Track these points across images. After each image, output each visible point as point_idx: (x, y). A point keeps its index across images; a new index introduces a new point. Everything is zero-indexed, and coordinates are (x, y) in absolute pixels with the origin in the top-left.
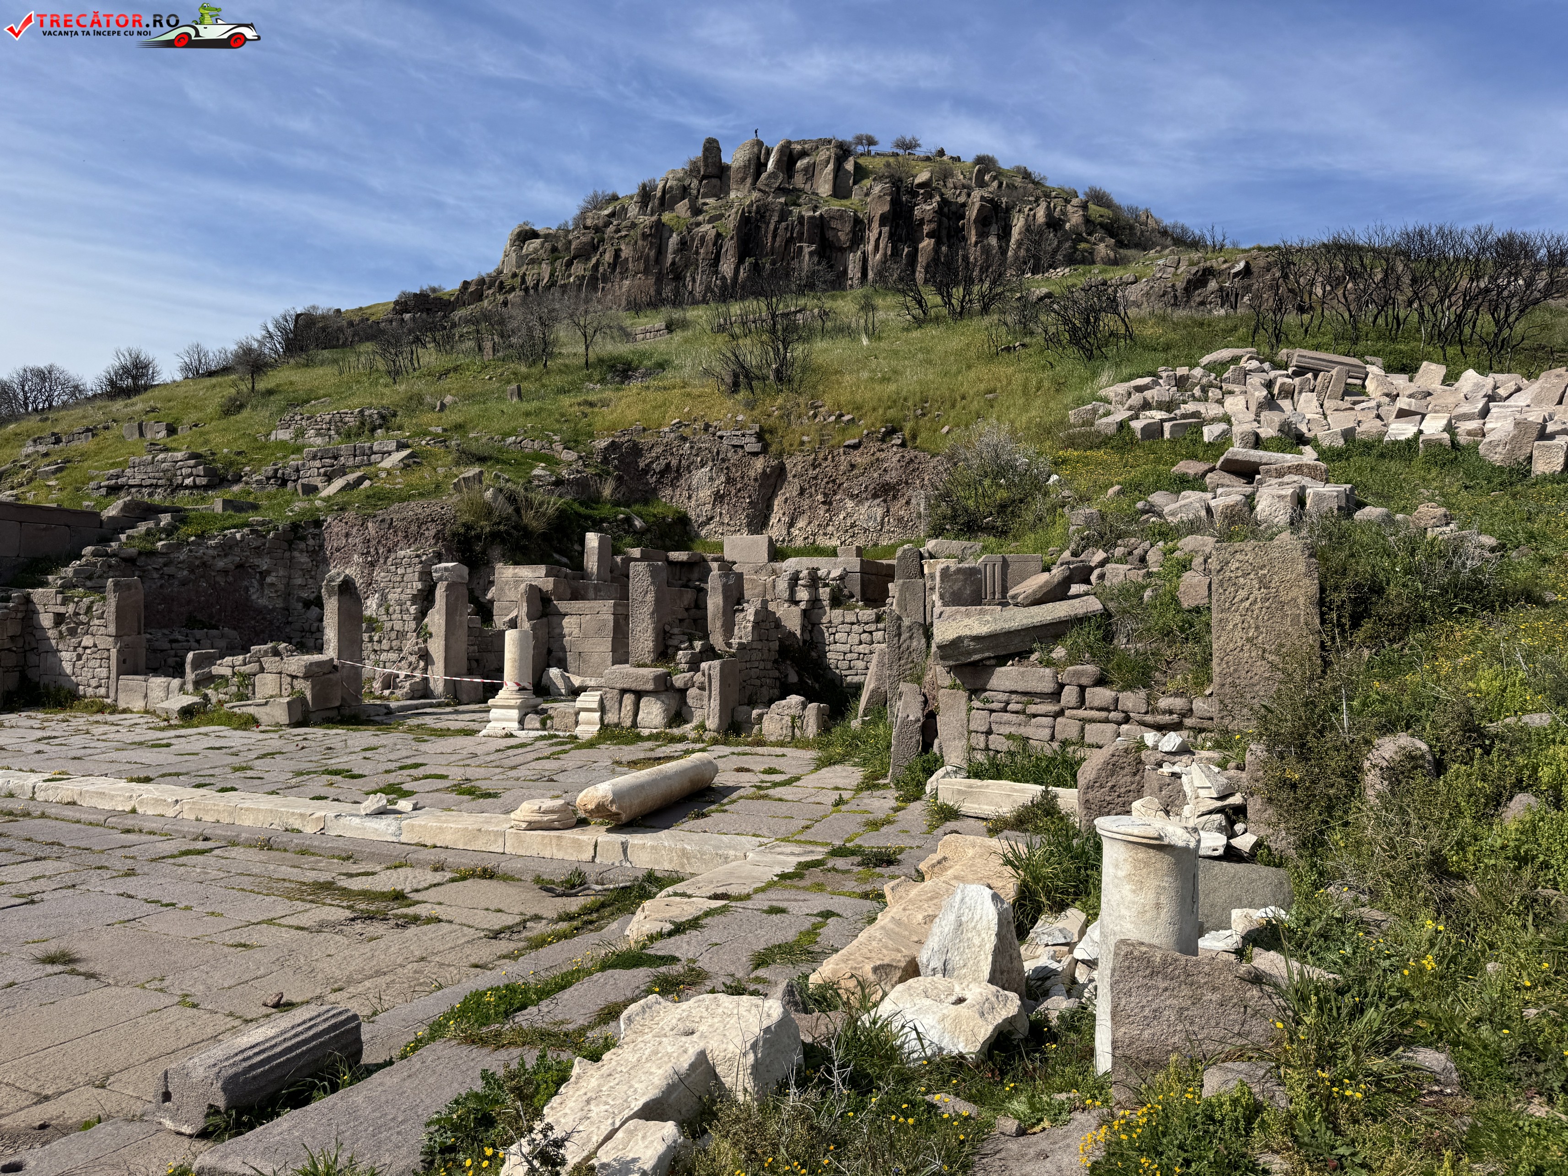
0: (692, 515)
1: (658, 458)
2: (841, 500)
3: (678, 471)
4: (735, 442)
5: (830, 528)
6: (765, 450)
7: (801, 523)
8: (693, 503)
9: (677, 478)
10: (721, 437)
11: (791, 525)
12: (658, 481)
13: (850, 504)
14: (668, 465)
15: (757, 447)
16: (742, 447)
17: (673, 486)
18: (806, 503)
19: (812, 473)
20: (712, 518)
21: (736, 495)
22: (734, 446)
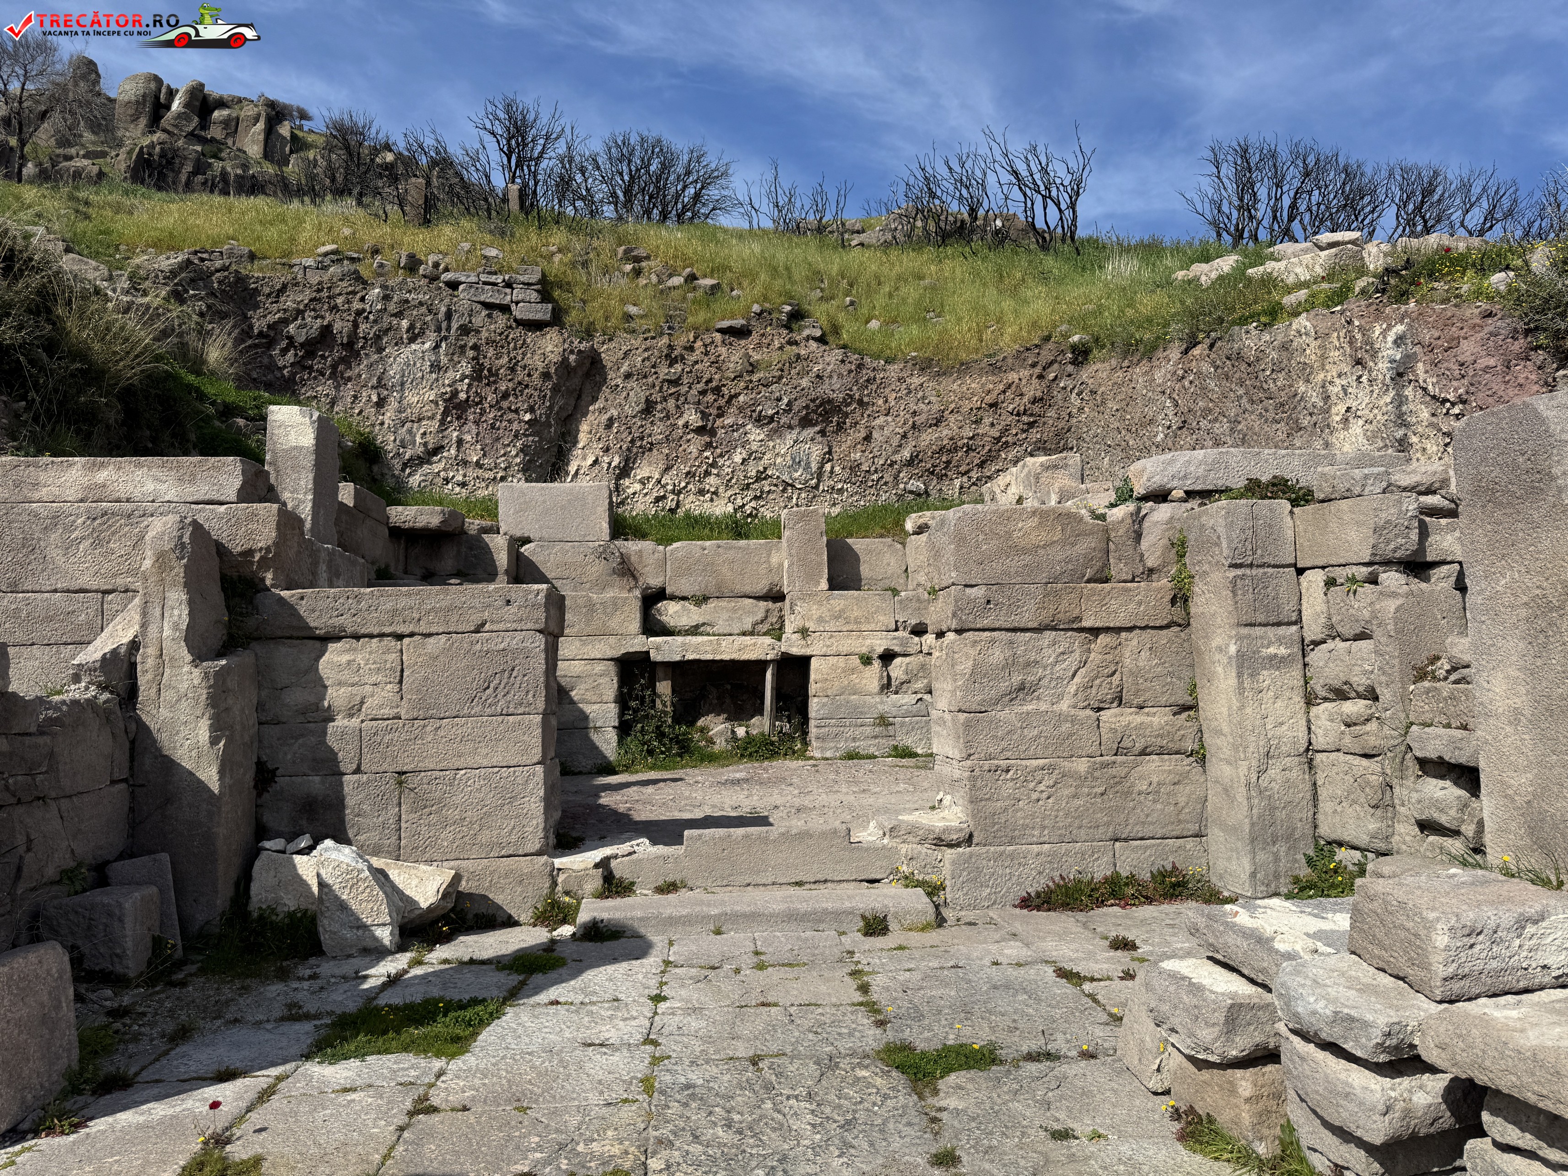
0: (388, 441)
1: (299, 313)
2: (735, 428)
3: (350, 345)
4: (489, 296)
5: (712, 480)
6: (557, 319)
7: (645, 469)
8: (389, 415)
9: (346, 361)
10: (453, 285)
11: (624, 471)
12: (300, 365)
13: (756, 435)
14: (327, 330)
15: (542, 312)
16: (505, 309)
17: (337, 376)
18: (658, 430)
19: (664, 371)
20: (438, 450)
21: (496, 406)
22: (487, 305)
